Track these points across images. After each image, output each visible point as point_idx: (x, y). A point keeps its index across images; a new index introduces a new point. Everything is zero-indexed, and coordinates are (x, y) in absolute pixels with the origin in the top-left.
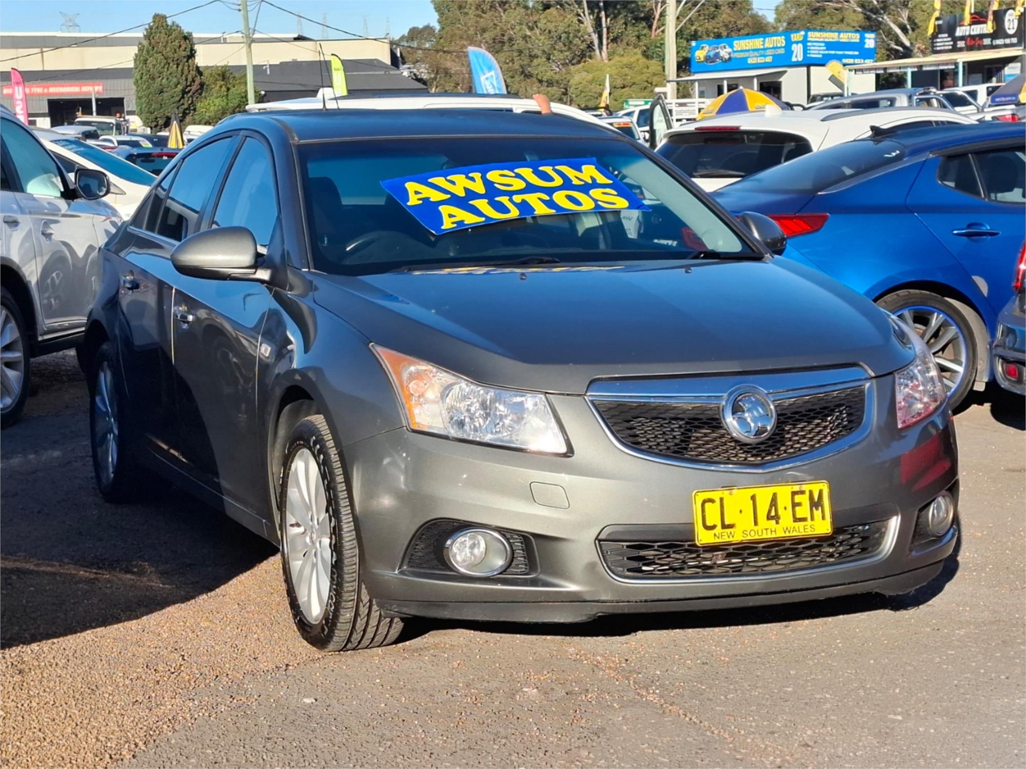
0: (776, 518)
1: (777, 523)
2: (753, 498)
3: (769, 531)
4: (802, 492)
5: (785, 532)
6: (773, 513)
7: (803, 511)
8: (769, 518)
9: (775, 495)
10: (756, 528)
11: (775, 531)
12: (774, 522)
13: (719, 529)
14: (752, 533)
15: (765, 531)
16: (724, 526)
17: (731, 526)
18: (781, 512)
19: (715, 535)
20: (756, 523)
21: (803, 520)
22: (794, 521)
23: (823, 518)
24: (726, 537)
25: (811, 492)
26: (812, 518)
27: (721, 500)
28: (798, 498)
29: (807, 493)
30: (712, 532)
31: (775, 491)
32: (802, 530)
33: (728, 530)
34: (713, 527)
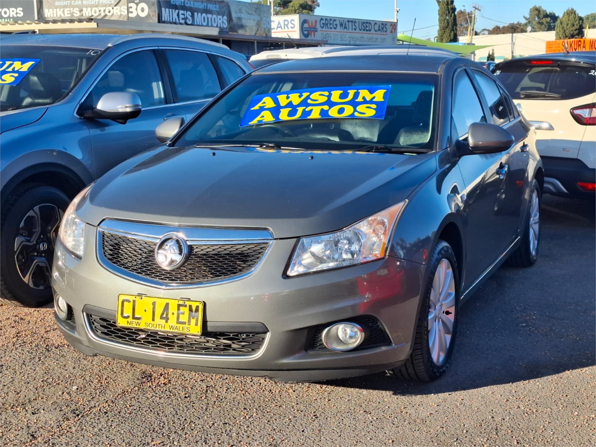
0: (167, 319)
1: (167, 322)
2: (154, 304)
3: (160, 326)
4: (186, 306)
5: (170, 329)
6: (164, 316)
7: (184, 318)
8: (162, 318)
9: (167, 305)
10: (153, 322)
11: (164, 327)
12: (164, 321)
13: (130, 319)
14: (151, 325)
15: (158, 326)
16: (134, 318)
17: (139, 319)
18: (170, 315)
19: (128, 322)
20: (153, 320)
21: (184, 323)
22: (177, 323)
23: (196, 324)
24: (135, 325)
25: (190, 307)
26: (189, 324)
27: (134, 301)
28: (182, 309)
29: (188, 306)
30: (126, 320)
31: (168, 302)
32: (181, 329)
33: (137, 321)
34: (128, 317)
